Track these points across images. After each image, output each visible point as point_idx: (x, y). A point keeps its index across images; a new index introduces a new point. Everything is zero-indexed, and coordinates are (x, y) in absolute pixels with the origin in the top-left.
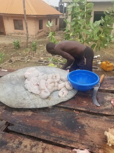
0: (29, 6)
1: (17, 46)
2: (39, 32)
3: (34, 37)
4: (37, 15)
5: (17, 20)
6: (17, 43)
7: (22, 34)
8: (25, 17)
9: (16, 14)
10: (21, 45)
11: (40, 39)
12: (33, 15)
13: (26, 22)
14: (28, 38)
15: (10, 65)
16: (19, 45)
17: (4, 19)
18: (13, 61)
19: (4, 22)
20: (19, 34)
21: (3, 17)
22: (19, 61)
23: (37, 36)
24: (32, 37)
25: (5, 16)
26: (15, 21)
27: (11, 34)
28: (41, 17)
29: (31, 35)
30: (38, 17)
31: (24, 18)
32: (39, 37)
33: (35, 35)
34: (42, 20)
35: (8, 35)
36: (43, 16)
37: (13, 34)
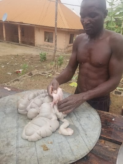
0: (62, 19)
1: (43, 58)
2: (68, 47)
3: (63, 51)
4: (69, 29)
5: (48, 33)
6: (44, 56)
7: (51, 47)
8: (56, 30)
9: (48, 26)
10: (47, 58)
11: (68, 53)
12: (65, 28)
13: (56, 34)
14: (55, 51)
15: (29, 78)
16: (45, 57)
17: (35, 30)
18: (34, 75)
19: (35, 33)
20: (48, 47)
21: (35, 28)
22: (39, 75)
23: (66, 50)
24: (61, 51)
25: (37, 28)
26: (46, 33)
27: (40, 45)
28: (73, 31)
29: (60, 49)
30: (70, 31)
31: (54, 30)
32: (68, 51)
33: (64, 49)
34: (74, 34)
35: (37, 46)
36: (75, 31)
37: (42, 45)
